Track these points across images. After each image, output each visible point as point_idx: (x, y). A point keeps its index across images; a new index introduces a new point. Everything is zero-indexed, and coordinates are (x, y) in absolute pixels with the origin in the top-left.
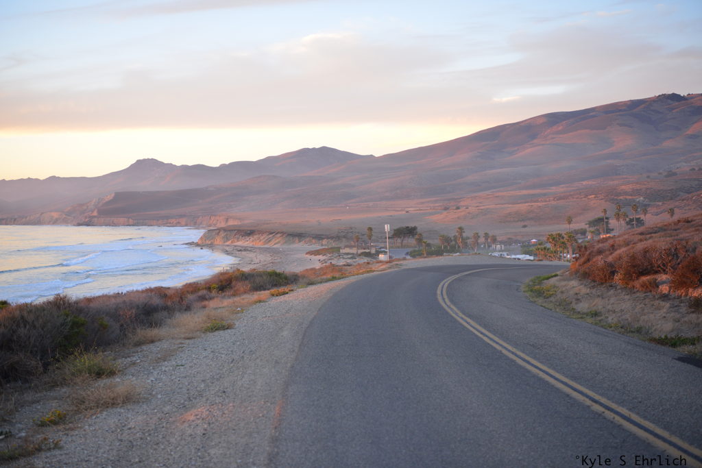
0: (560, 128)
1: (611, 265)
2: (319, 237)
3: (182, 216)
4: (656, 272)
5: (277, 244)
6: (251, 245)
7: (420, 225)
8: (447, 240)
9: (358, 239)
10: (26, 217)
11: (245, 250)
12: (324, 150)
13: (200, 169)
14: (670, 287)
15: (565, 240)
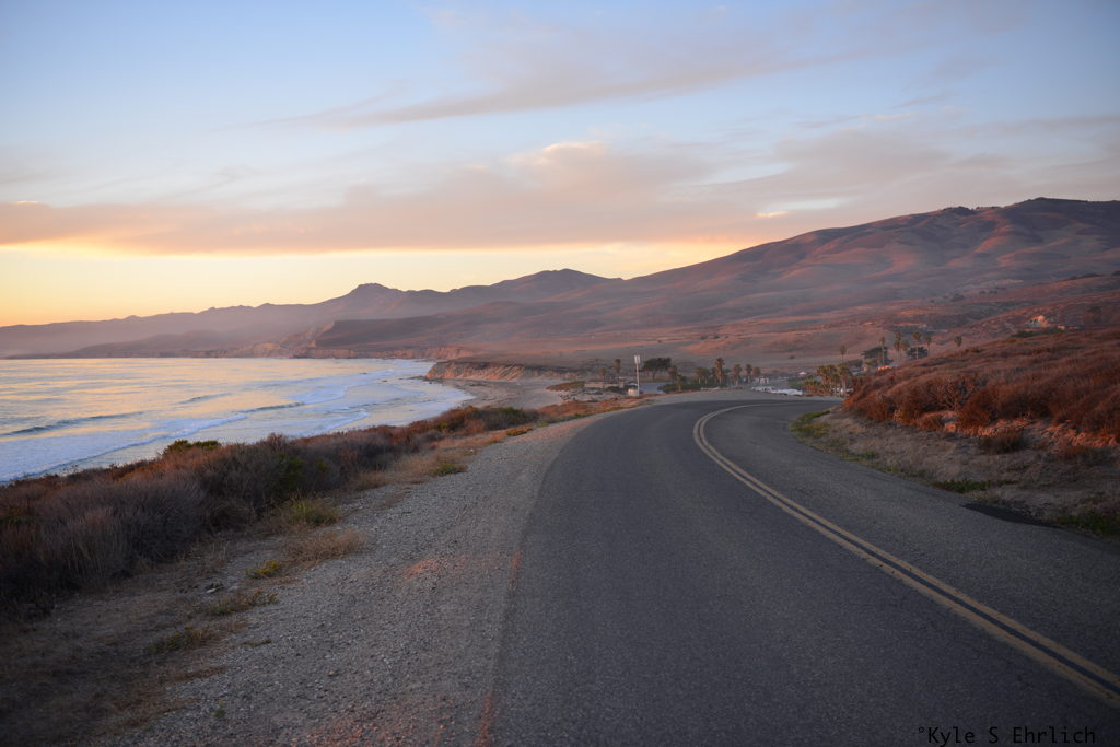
0: (832, 247)
1: (890, 401)
2: (560, 370)
3: (409, 347)
4: (942, 409)
5: (515, 378)
6: (484, 379)
7: (674, 357)
8: (703, 372)
9: (604, 372)
10: (237, 349)
11: (479, 385)
12: (566, 272)
13: (428, 296)
14: (957, 426)
15: (838, 373)
